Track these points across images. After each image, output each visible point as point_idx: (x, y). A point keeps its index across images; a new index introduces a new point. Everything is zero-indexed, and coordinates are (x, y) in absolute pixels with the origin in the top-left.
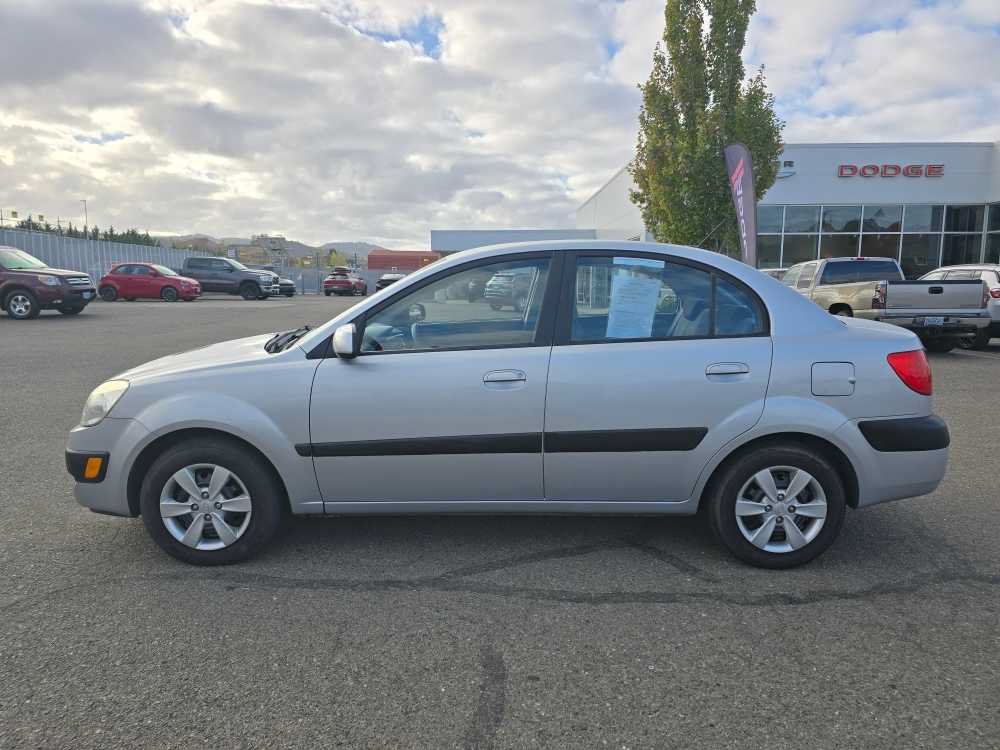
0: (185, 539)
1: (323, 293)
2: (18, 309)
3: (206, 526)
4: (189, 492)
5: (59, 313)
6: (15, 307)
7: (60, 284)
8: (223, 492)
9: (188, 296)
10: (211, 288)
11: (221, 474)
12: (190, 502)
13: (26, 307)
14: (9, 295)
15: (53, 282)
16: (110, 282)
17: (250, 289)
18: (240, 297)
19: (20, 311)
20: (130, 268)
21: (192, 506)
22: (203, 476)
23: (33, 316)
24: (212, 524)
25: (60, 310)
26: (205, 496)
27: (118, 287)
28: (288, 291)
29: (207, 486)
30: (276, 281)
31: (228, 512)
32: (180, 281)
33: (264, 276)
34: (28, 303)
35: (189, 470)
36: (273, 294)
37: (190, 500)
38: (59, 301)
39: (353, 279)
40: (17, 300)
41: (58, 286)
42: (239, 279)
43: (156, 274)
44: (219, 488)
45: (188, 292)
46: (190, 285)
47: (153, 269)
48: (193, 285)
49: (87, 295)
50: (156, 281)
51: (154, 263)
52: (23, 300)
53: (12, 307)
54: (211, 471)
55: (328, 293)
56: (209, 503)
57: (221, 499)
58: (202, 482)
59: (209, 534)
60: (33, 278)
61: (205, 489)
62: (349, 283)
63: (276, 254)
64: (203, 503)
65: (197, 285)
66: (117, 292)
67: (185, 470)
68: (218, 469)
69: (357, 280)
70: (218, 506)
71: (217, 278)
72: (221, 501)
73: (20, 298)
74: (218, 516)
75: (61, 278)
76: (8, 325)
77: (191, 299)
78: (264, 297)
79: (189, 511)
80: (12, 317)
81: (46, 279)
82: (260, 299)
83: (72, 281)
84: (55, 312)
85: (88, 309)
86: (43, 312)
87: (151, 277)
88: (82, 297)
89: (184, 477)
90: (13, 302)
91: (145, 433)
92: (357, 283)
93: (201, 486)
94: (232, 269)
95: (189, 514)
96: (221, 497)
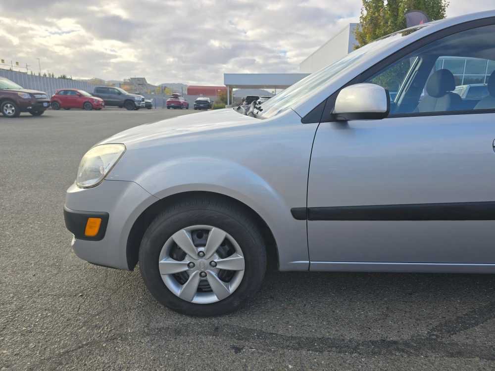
0: (182, 293)
1: (166, 108)
2: (8, 112)
3: (201, 281)
4: (186, 251)
5: (31, 115)
6: (6, 110)
7: (30, 98)
8: (218, 252)
9: (97, 107)
10: (108, 104)
11: (217, 235)
12: (187, 261)
13: (13, 111)
14: (3, 103)
15: (27, 97)
16: (56, 99)
17: (129, 104)
18: (125, 109)
19: (9, 113)
20: (66, 92)
21: (188, 265)
22: (200, 237)
23: (16, 116)
24: (206, 281)
25: (31, 113)
26: (201, 255)
27: (60, 102)
28: (148, 106)
29: (204, 245)
30: (143, 100)
31: (221, 270)
32: (93, 99)
33: (137, 97)
34: (13, 108)
35: (187, 231)
36: (142, 107)
37: (186, 258)
38: (31, 108)
39: (182, 100)
40: (7, 107)
41: (29, 99)
42: (124, 99)
43: (81, 95)
44: (215, 248)
45: (97, 105)
46: (98, 101)
47: (78, 92)
48: (100, 102)
49: (45, 105)
50: (80, 99)
51: (78, 89)
52: (11, 107)
53: (5, 111)
54: (207, 231)
55: (169, 108)
56: (205, 261)
57: (217, 259)
58: (199, 241)
59: (203, 289)
60: (15, 94)
61: (202, 249)
62: (180, 102)
63: (140, 86)
64: (199, 261)
65: (102, 102)
66: (60, 105)
67: (183, 231)
68: (214, 230)
69: (184, 101)
70: (213, 265)
71: (111, 98)
72: (216, 260)
73: (9, 105)
74: (214, 274)
75: (31, 94)
76: (4, 120)
77: (100, 109)
78: (137, 108)
79: (186, 268)
80: (5, 116)
81: (23, 95)
82: (135, 110)
83: (37, 96)
84: (28, 114)
85: (46, 113)
86: (22, 114)
87: (77, 96)
88: (43, 106)
89: (182, 237)
90: (5, 108)
91: (146, 196)
92: (184, 102)
93: (197, 246)
94: (120, 93)
95: (185, 272)
96: (216, 256)
